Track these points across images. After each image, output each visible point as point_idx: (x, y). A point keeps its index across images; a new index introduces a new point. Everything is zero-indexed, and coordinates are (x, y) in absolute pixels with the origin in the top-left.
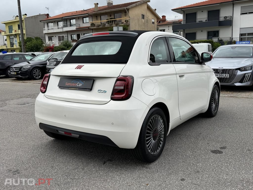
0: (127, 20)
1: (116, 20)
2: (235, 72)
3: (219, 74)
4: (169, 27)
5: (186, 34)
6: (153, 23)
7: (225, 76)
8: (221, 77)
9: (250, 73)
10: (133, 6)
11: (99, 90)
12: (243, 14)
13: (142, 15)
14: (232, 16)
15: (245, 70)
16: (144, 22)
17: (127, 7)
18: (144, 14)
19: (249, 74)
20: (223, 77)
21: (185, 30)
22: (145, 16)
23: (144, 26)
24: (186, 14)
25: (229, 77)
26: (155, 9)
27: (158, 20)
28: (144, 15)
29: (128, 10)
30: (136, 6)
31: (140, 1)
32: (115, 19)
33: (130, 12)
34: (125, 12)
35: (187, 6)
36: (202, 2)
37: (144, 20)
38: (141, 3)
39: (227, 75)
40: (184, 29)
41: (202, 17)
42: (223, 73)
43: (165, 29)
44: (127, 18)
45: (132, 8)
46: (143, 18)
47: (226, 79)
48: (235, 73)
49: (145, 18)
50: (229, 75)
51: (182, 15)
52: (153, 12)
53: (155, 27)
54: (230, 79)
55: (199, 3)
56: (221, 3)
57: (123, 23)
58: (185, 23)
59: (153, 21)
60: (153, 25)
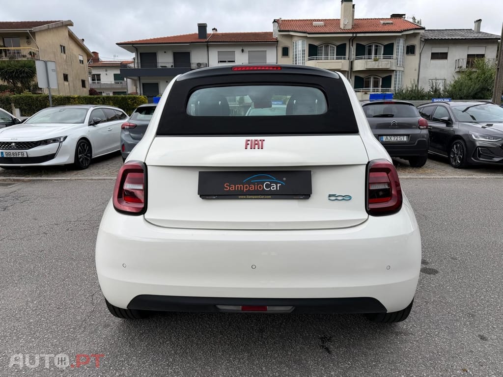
0: (33, 53)
1: (8, 50)
4: (106, 71)
5: (143, 84)
6: (82, 62)
10: (44, 29)
11: (330, 196)
12: (221, 62)
13: (61, 46)
14: (207, 63)
16: (65, 58)
17: (31, 29)
18: (64, 45)
21: (141, 78)
22: (66, 48)
23: (67, 65)
24: (141, 53)
26: (82, 38)
27: (89, 58)
28: (64, 47)
29: (33, 34)
30: (48, 29)
31: (55, 22)
32: (5, 47)
33: (37, 37)
34: (28, 38)
35: (140, 41)
36: (162, 38)
37: (65, 55)
38: (57, 26)
40: (139, 77)
41: (165, 60)
43: (100, 74)
44: (33, 49)
45: (41, 31)
46: (63, 52)
49: (66, 52)
51: (134, 54)
52: (79, 44)
53: (86, 69)
55: (158, 39)
56: (192, 42)
57: (26, 56)
58: (140, 68)
59: (81, 58)
60: (81, 65)
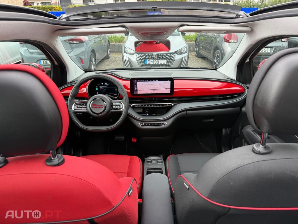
2: (173, 56)
3: (154, 60)
7: (162, 62)
8: (157, 64)
9: (186, 56)
15: (181, 53)
19: (186, 58)
20: (159, 64)
25: (167, 63)
39: (164, 61)
42: (159, 59)
47: (163, 66)
48: (173, 58)
50: (167, 61)
54: (167, 66)
